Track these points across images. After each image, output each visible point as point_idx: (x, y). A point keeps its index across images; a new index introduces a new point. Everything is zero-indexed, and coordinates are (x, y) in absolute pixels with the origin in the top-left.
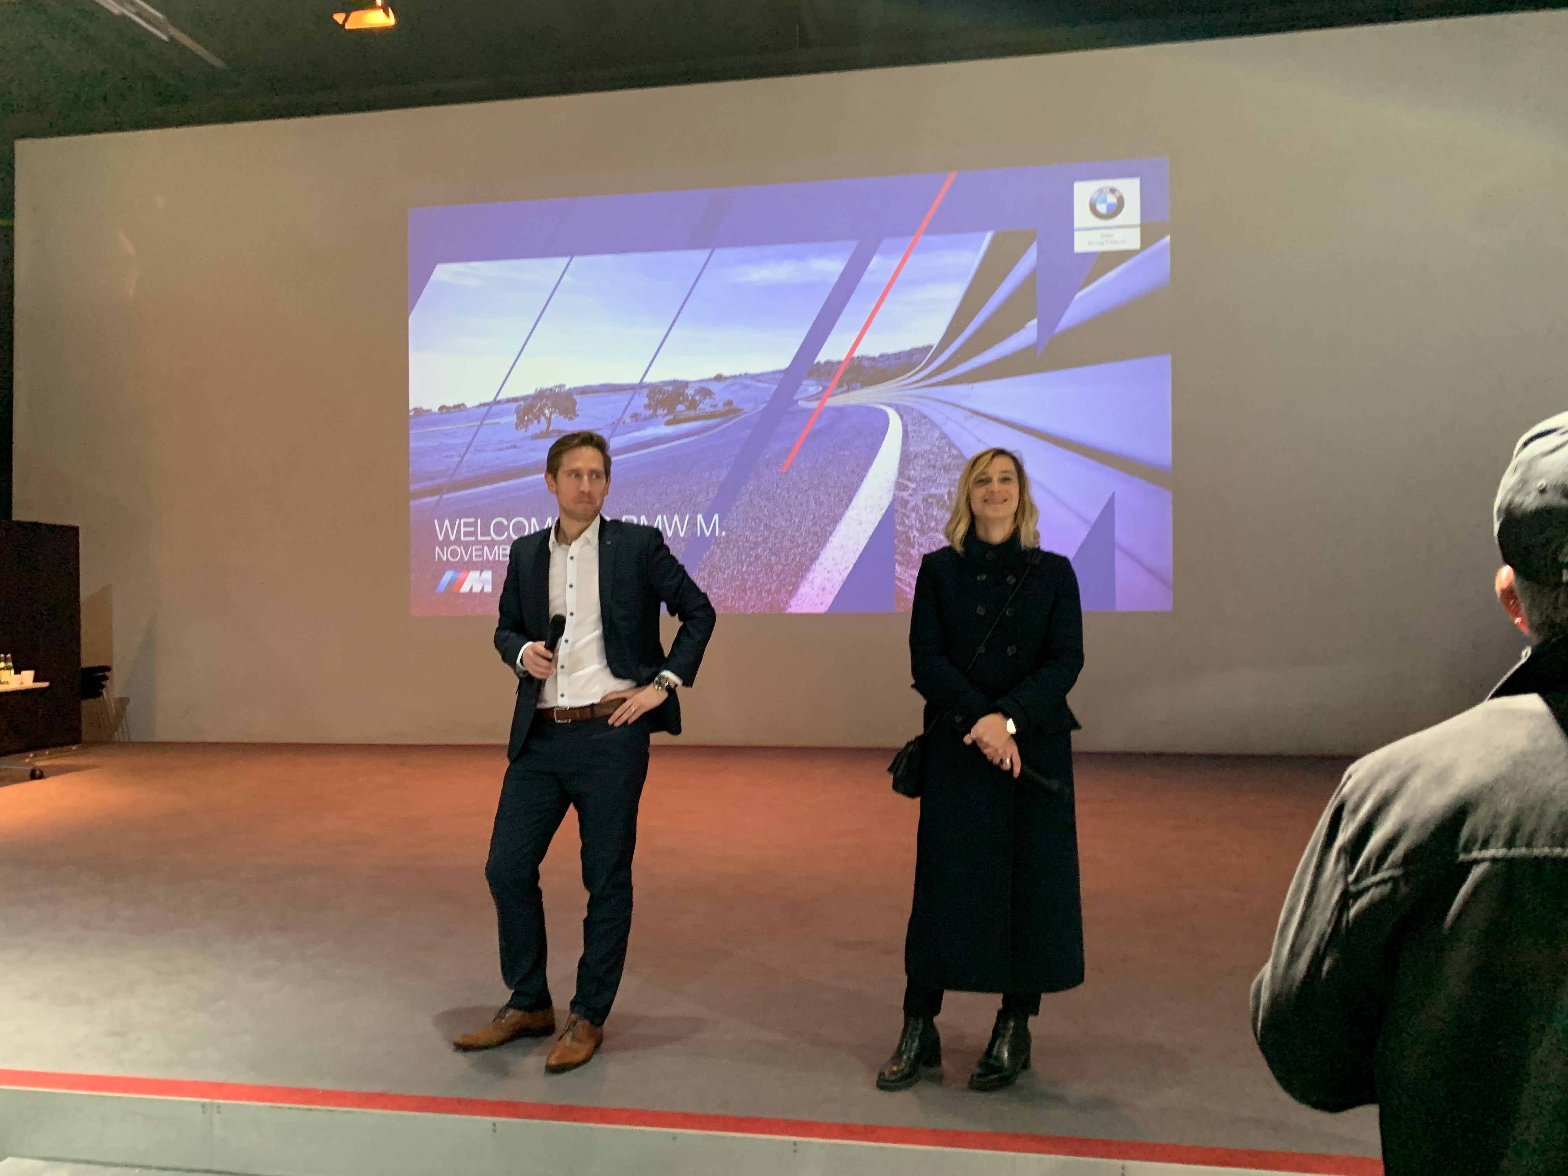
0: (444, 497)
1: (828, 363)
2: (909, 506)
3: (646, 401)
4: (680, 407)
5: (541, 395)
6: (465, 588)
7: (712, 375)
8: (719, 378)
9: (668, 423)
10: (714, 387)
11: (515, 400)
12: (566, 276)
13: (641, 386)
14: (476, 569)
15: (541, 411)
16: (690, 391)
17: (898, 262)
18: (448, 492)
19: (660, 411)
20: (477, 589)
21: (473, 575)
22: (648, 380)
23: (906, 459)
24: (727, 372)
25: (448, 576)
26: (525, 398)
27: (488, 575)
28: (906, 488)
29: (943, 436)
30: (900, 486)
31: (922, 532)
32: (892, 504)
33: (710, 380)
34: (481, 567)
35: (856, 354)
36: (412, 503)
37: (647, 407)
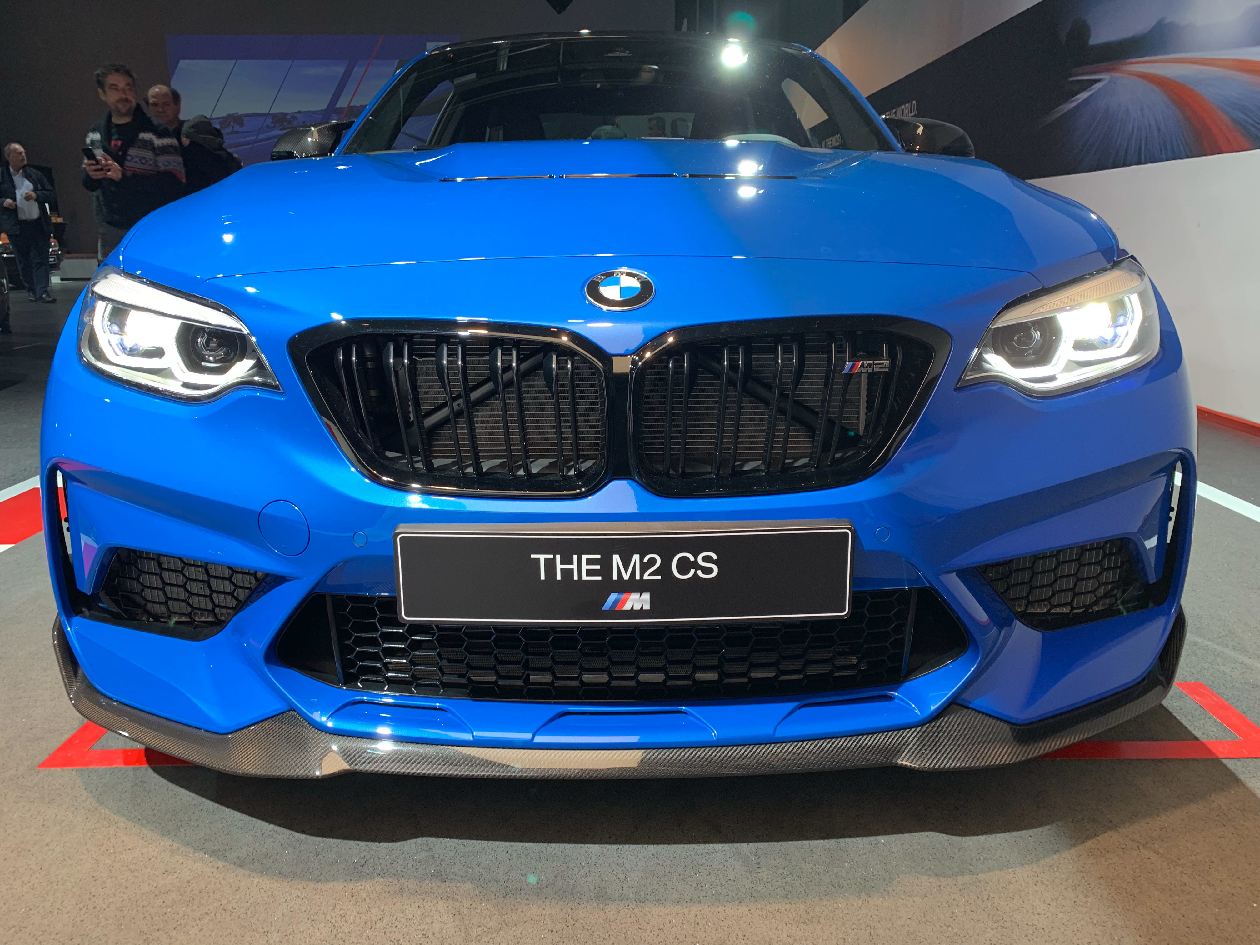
1: (340, 108)
3: (271, 120)
4: (285, 123)
5: (229, 116)
7: (297, 111)
8: (299, 112)
9: (281, 129)
10: (298, 116)
11: (218, 118)
12: (235, 68)
13: (269, 114)
15: (229, 123)
16: (288, 117)
17: (364, 70)
19: (277, 125)
22: (271, 112)
24: (302, 110)
26: (223, 118)
33: (295, 113)
35: (351, 105)
37: (272, 122)
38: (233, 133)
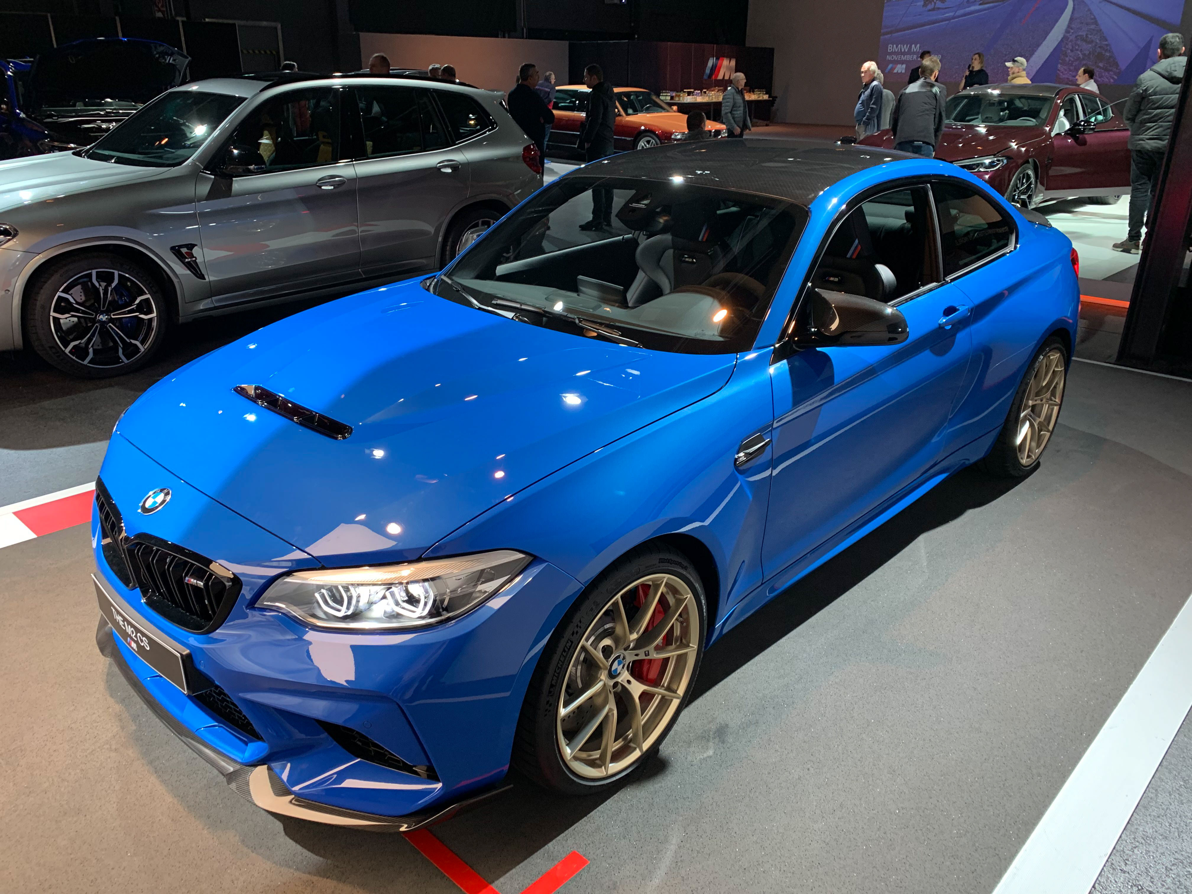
0: (894, 35)
2: (1069, 40)
6: (895, 71)
9: (980, 4)
14: (900, 64)
18: (895, 33)
20: (899, 72)
21: (899, 66)
23: (1072, 19)
25: (890, 66)
27: (904, 66)
28: (1069, 32)
29: (1089, 10)
30: (1067, 31)
31: (1072, 51)
32: (1062, 39)
34: (902, 62)
36: (881, 37)
38: (933, 10)
